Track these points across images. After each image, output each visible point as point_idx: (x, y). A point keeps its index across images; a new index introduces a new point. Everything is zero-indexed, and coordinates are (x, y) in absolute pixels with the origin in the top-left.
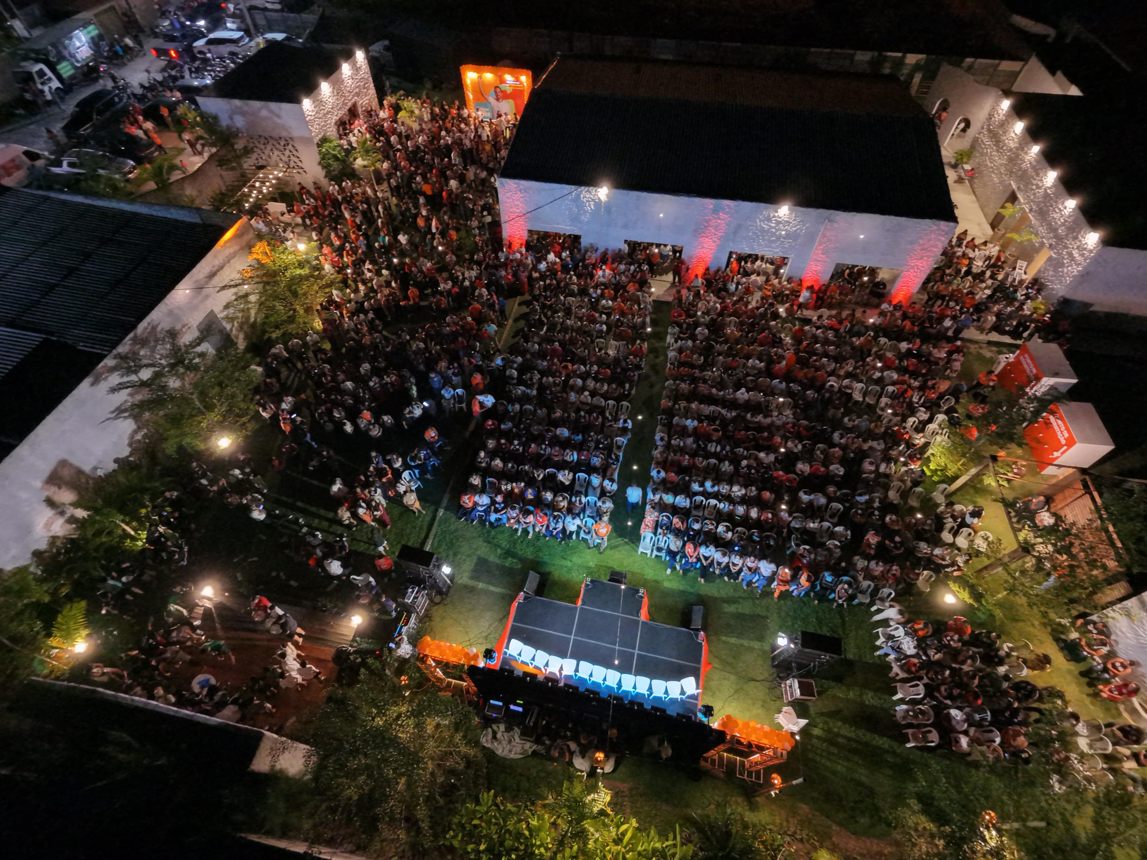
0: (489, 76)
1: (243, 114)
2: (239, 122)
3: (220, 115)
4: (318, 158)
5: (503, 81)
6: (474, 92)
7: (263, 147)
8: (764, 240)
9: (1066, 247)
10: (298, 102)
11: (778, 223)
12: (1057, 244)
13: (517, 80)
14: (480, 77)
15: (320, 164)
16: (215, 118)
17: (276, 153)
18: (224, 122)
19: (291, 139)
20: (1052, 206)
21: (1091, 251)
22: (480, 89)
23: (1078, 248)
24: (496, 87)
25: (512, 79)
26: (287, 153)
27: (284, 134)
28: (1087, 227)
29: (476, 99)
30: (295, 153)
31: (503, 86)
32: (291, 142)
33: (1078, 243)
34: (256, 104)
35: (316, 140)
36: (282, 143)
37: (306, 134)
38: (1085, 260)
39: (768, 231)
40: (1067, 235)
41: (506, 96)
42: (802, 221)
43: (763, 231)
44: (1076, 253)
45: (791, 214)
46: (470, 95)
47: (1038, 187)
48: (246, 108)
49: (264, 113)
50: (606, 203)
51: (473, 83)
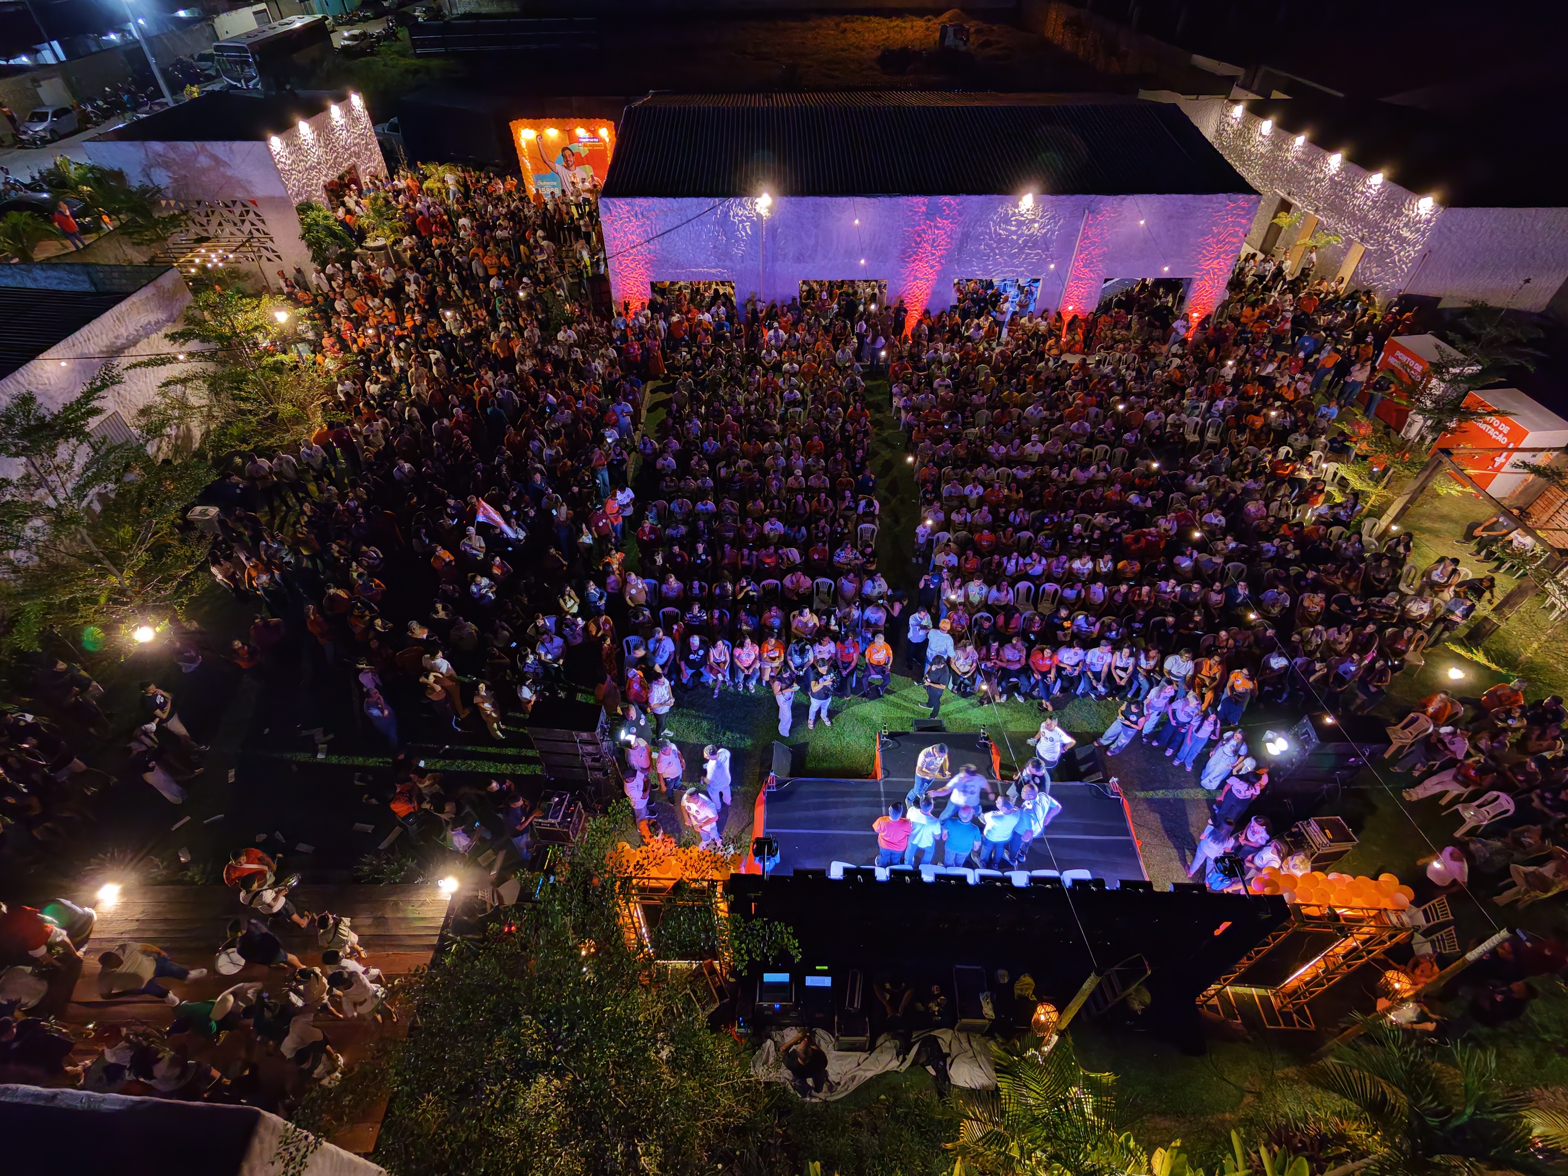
0: (552, 133)
1: (166, 165)
2: (162, 178)
3: (126, 170)
4: (299, 230)
5: (573, 139)
6: (532, 158)
7: (204, 221)
8: (1001, 255)
9: (1387, 231)
10: (264, 139)
11: (1020, 224)
12: (1370, 233)
13: (594, 134)
14: (540, 136)
15: (303, 237)
16: (119, 175)
17: (228, 228)
18: (135, 181)
19: (254, 203)
20: (1348, 193)
21: (1428, 221)
22: (540, 152)
23: (1406, 225)
24: (564, 149)
25: (587, 135)
26: (247, 227)
27: (239, 195)
28: (1411, 195)
29: (536, 170)
30: (260, 226)
31: (575, 147)
32: (251, 207)
33: (1405, 220)
34: (189, 147)
35: (296, 202)
36: (238, 210)
37: (277, 192)
38: (1423, 235)
39: (1006, 240)
40: (1384, 217)
41: (580, 161)
42: (1053, 217)
43: (1000, 240)
44: (1405, 233)
45: (1036, 207)
46: (527, 164)
47: (1318, 180)
48: (172, 155)
49: (203, 161)
50: (769, 220)
51: (528, 144)
